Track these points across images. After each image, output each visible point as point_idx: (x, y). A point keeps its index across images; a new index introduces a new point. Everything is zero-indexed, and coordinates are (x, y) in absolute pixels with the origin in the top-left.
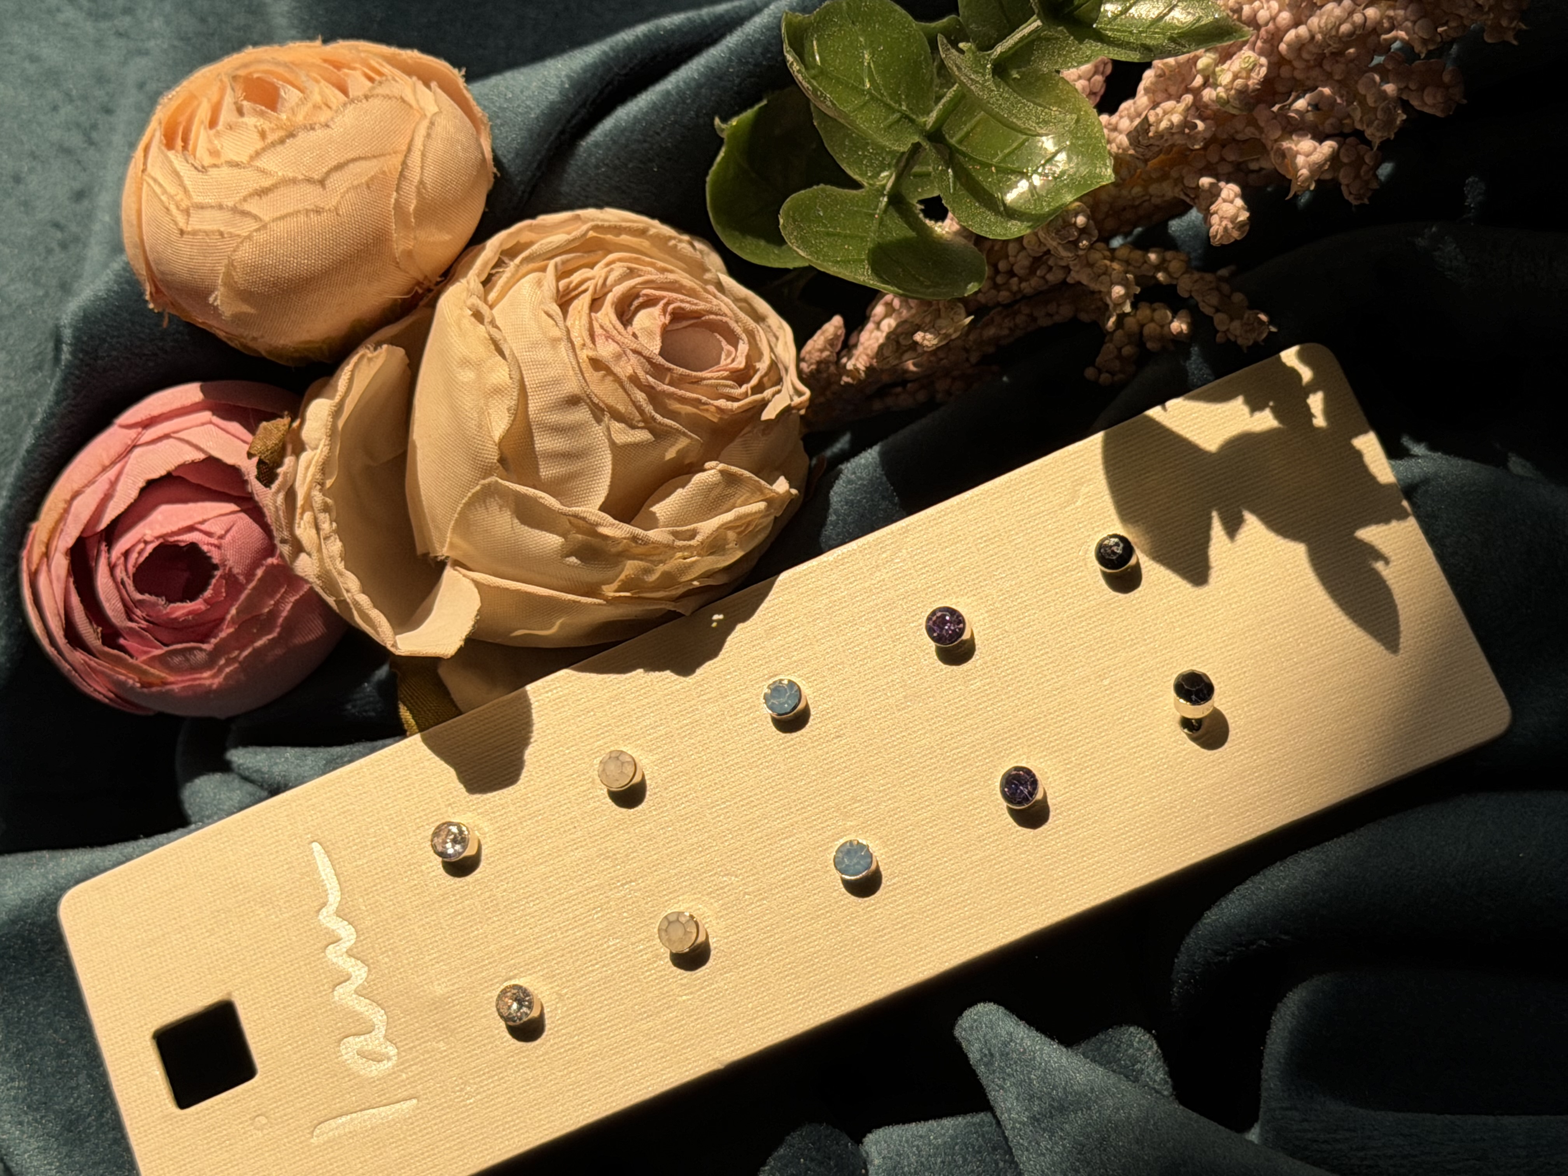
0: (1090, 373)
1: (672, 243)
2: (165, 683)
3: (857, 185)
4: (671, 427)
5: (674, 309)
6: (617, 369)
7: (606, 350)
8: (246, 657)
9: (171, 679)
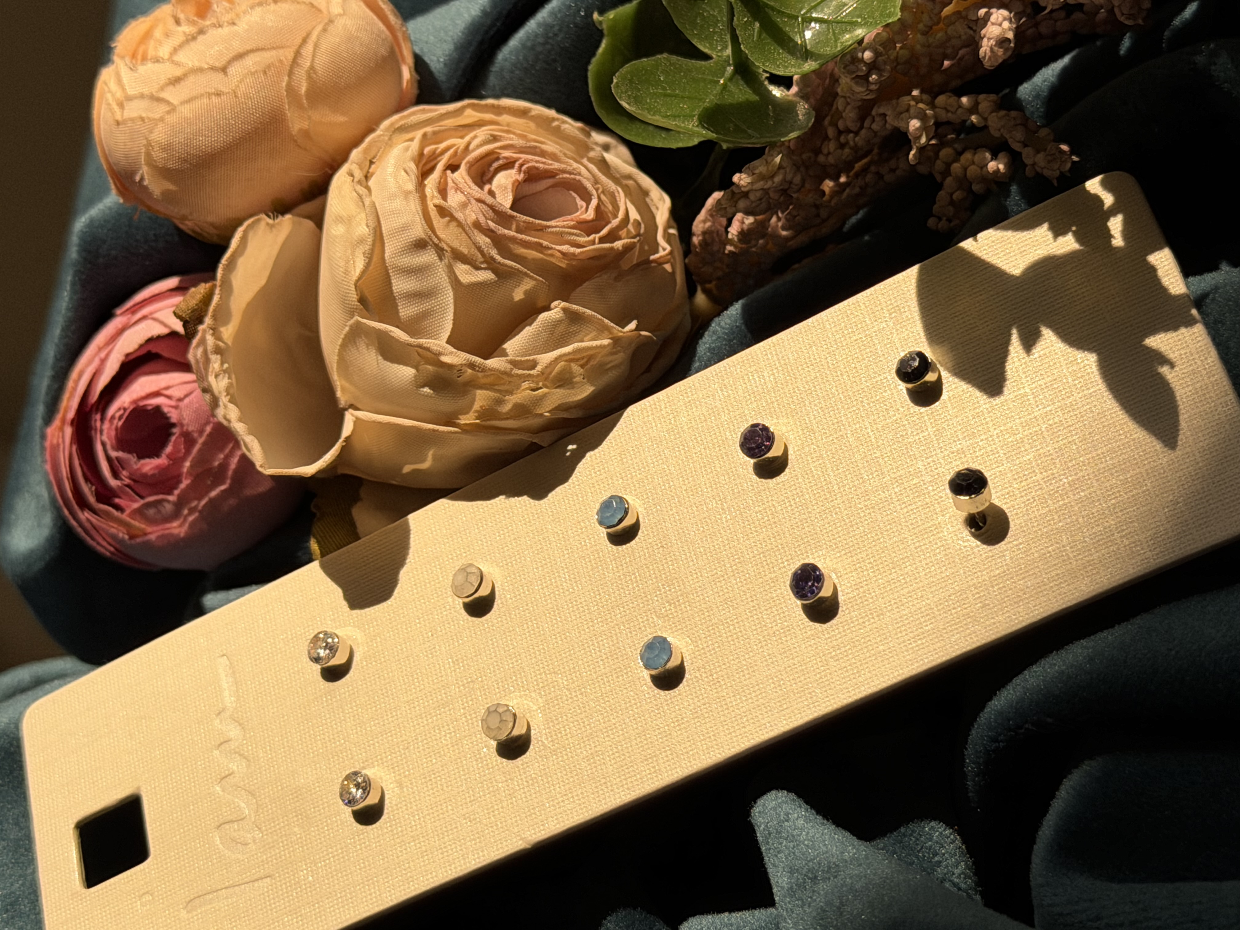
0: (931, 222)
1: (555, 124)
2: (146, 534)
3: (707, 57)
4: (511, 267)
5: (528, 168)
6: (459, 215)
7: (454, 200)
8: (204, 506)
9: (149, 529)
